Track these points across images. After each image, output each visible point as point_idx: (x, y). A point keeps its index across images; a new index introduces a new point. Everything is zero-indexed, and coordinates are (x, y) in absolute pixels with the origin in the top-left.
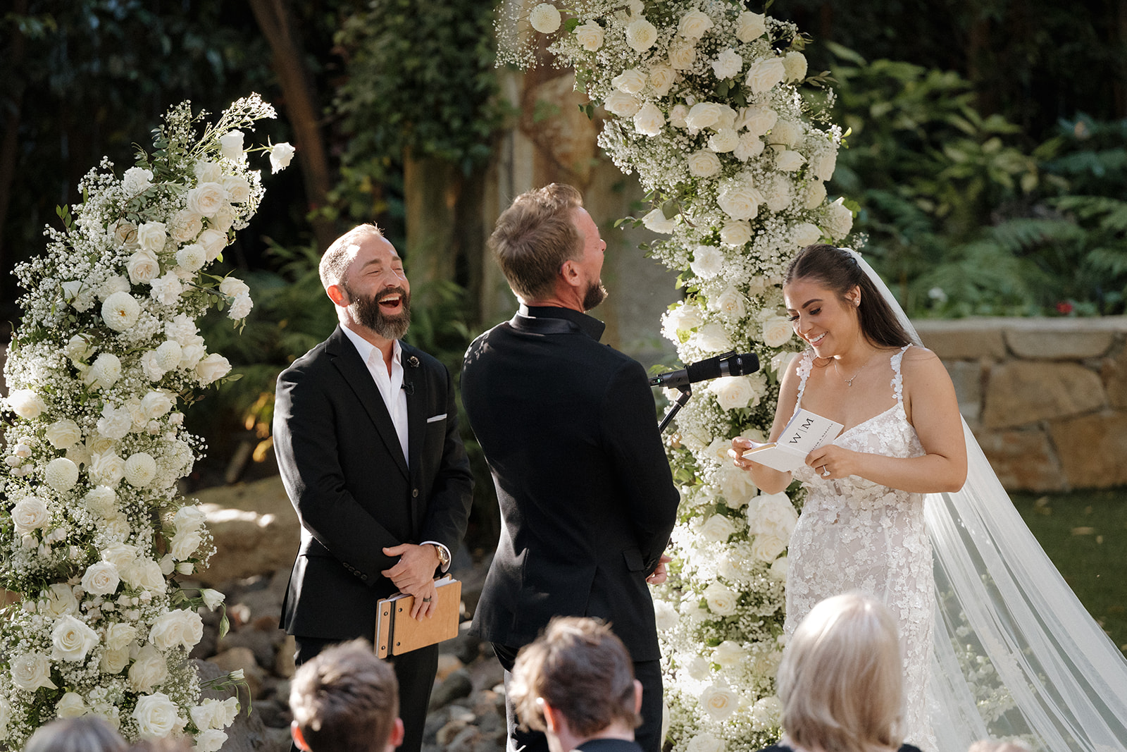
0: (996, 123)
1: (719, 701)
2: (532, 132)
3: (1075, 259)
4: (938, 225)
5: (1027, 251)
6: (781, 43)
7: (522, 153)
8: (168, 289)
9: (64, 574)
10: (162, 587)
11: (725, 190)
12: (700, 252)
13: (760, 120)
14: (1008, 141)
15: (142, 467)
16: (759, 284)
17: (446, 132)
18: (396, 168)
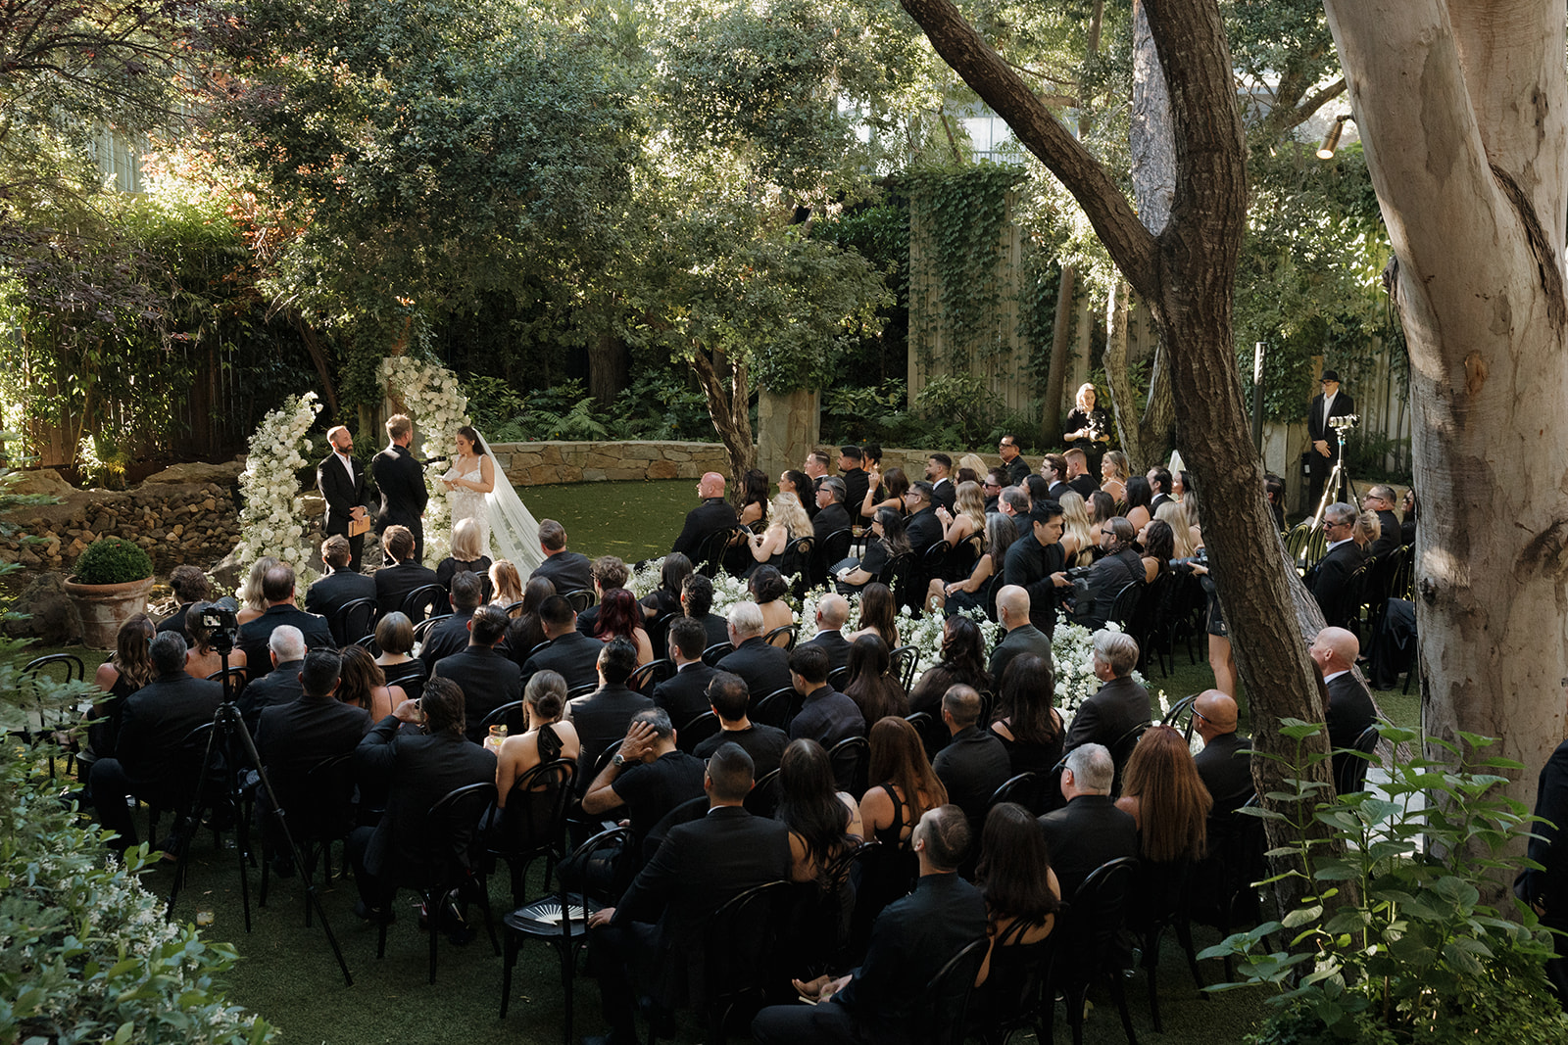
0: (514, 392)
1: (439, 544)
2: (391, 397)
3: (534, 426)
4: (499, 418)
5: (522, 424)
6: (451, 376)
7: (389, 402)
8: (290, 443)
9: (264, 517)
10: (291, 520)
11: (437, 414)
12: (431, 430)
13: (446, 396)
14: (517, 396)
15: (284, 489)
16: (447, 438)
17: (368, 397)
18: (356, 406)
